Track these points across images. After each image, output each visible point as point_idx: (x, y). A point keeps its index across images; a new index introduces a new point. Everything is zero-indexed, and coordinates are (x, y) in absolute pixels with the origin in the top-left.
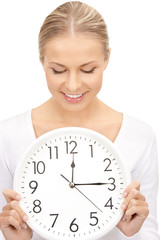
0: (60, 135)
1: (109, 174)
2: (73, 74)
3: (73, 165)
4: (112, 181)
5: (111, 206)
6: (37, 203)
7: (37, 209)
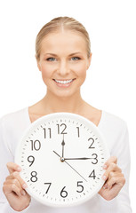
0: (52, 119)
1: (93, 151)
3: (63, 144)
4: (95, 156)
5: (94, 177)
6: (34, 174)
7: (34, 179)
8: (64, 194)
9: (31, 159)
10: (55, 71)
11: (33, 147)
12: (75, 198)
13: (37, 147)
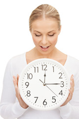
0: (39, 62)
1: (61, 80)
2: (45, 36)
3: (45, 76)
4: (62, 83)
5: (62, 94)
6: (29, 92)
7: (29, 95)
8: (45, 103)
9: (27, 84)
10: (40, 41)
11: (28, 77)
12: (51, 106)
13: (31, 77)
